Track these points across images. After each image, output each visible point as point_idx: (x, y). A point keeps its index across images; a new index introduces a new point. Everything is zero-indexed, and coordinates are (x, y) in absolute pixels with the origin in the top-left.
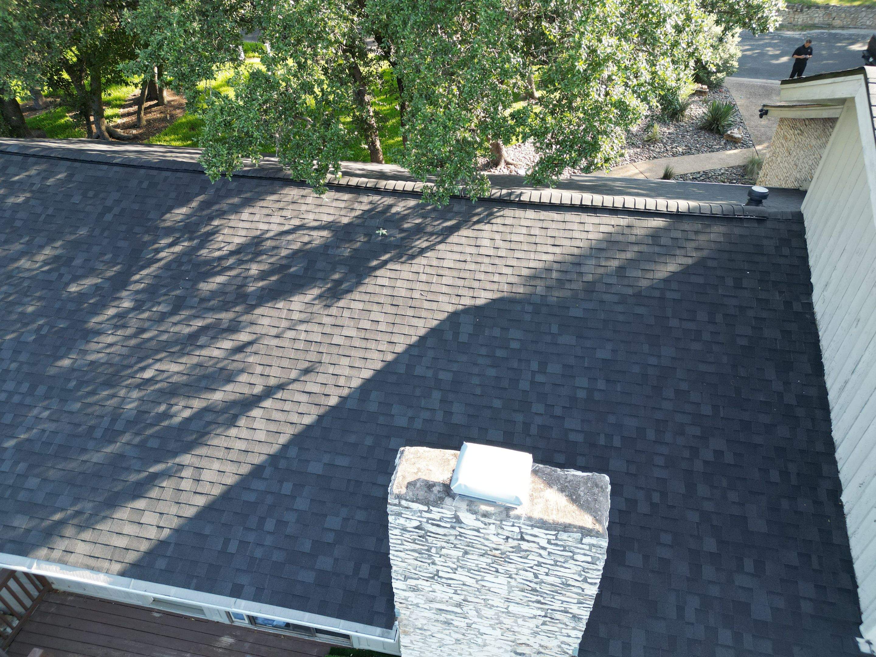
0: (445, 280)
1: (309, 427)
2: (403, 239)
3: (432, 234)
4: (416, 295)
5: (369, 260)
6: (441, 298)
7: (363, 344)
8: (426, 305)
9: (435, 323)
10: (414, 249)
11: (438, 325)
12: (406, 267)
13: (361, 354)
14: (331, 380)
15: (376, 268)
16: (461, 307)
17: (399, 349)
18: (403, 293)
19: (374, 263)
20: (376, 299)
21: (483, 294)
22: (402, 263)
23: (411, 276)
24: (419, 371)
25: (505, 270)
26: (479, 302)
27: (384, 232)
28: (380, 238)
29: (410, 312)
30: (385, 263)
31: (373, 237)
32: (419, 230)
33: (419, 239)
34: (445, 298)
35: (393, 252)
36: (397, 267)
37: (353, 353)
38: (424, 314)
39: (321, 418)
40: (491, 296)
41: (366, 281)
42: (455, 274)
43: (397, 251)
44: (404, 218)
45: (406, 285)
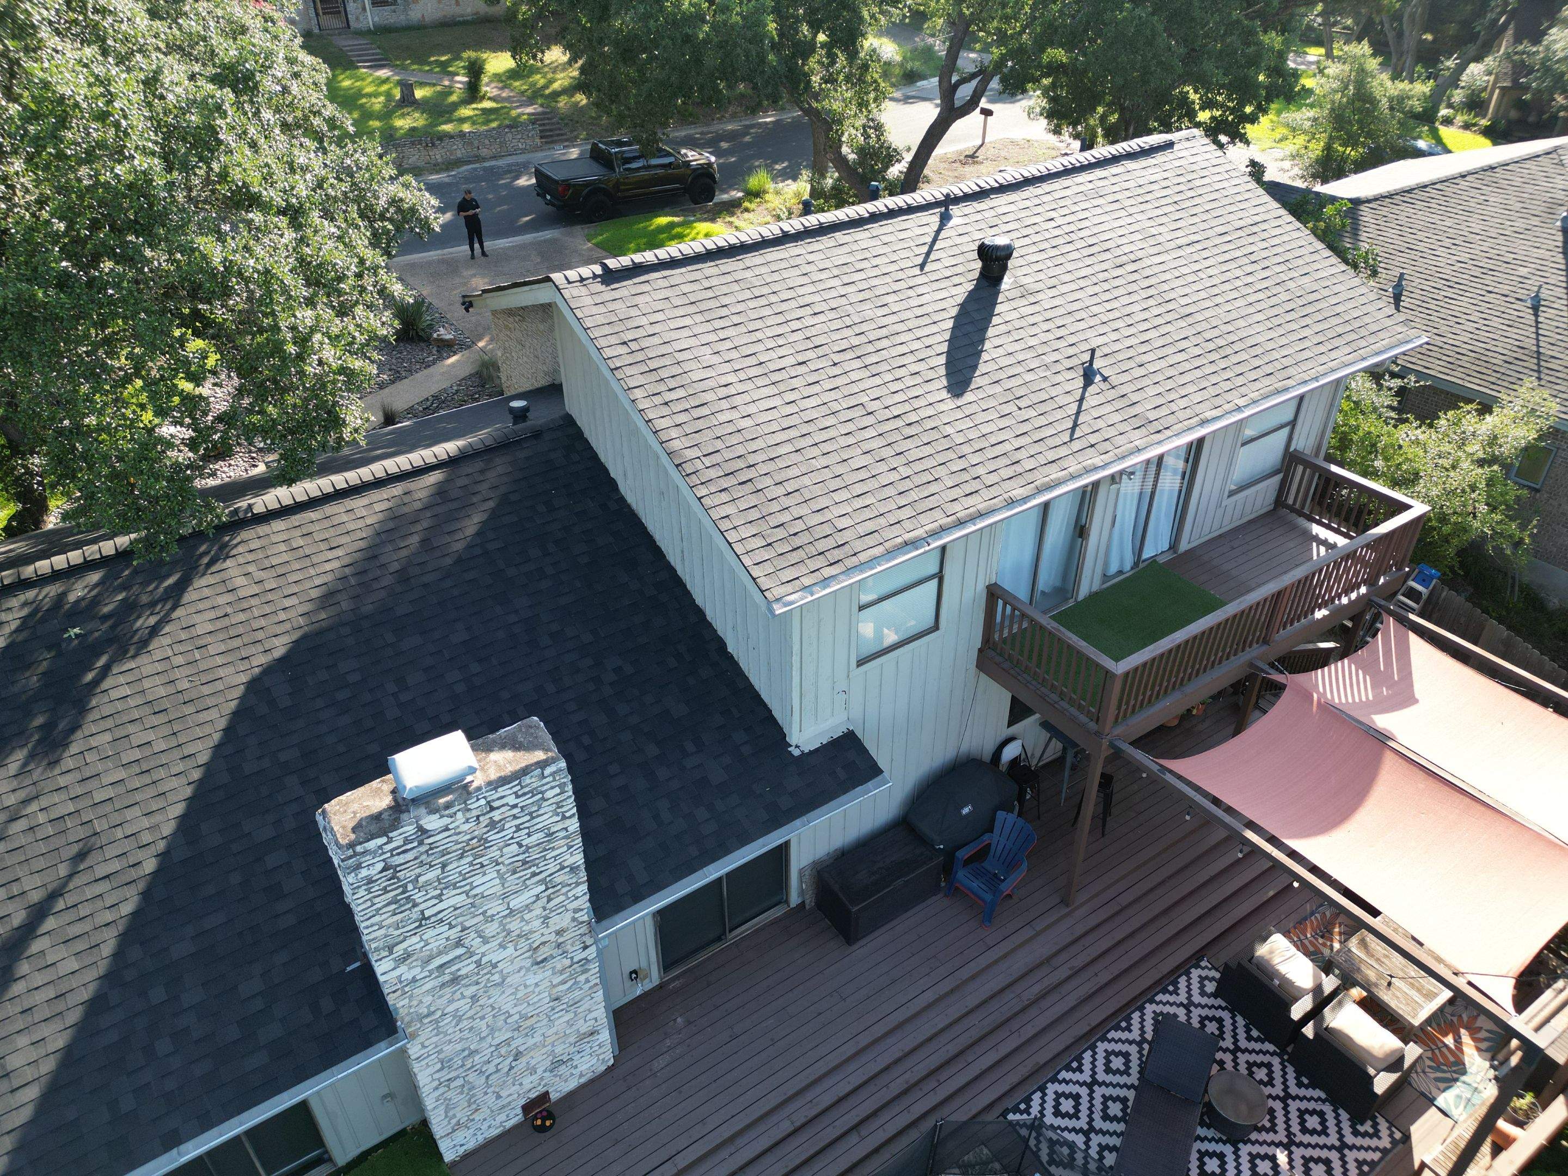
0: (212, 650)
1: (135, 915)
2: (113, 627)
3: (153, 604)
4: (183, 685)
5: (82, 675)
6: (221, 672)
7: (146, 779)
8: (206, 690)
9: (233, 704)
10: (140, 632)
11: (239, 704)
12: (143, 659)
13: (151, 791)
14: (127, 845)
15: (97, 682)
16: (257, 670)
17: (203, 758)
18: (162, 692)
19: (89, 677)
20: (126, 719)
21: (277, 642)
22: (134, 657)
23: (159, 667)
24: (249, 768)
25: (288, 602)
26: (277, 654)
27: (77, 630)
28: (76, 642)
29: (189, 709)
30: (106, 668)
31: (64, 645)
32: (130, 609)
33: (139, 617)
34: (230, 670)
35: (111, 651)
36: (132, 664)
37: (138, 797)
38: (210, 702)
39: (146, 895)
40: (286, 639)
41: (94, 703)
42: (221, 636)
43: (114, 647)
44: (95, 602)
45: (158, 680)
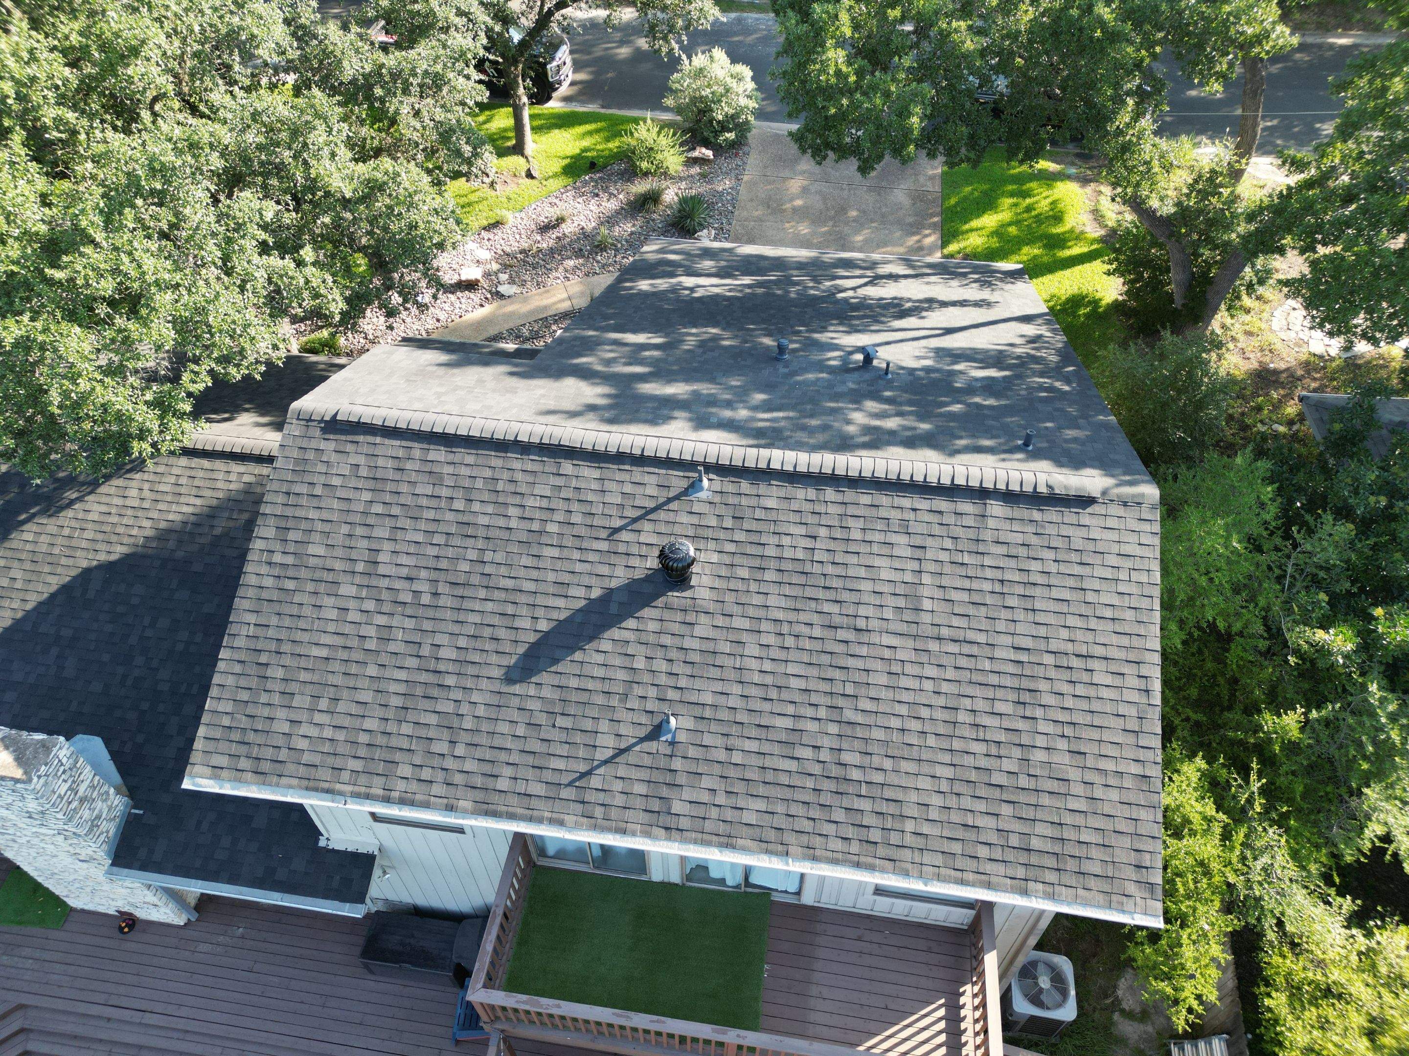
0: (85, 534)
2: (55, 489)
3: (83, 485)
4: (56, 551)
5: (20, 514)
6: (78, 553)
8: (63, 561)
9: (68, 579)
10: (64, 501)
11: (70, 582)
12: (53, 520)
15: (24, 522)
16: (95, 563)
17: (29, 606)
18: (45, 549)
19: (23, 517)
20: (19, 556)
21: (119, 549)
22: (50, 516)
23: (55, 530)
24: (43, 629)
25: (145, 523)
26: (113, 558)
27: (39, 481)
28: (33, 489)
29: (48, 569)
30: (34, 515)
31: (27, 487)
32: (71, 481)
33: (71, 490)
34: (85, 554)
35: (43, 505)
36: (44, 520)
38: (59, 570)
40: (124, 550)
41: (13, 535)
42: (97, 528)
45: (48, 539)
